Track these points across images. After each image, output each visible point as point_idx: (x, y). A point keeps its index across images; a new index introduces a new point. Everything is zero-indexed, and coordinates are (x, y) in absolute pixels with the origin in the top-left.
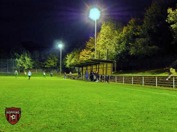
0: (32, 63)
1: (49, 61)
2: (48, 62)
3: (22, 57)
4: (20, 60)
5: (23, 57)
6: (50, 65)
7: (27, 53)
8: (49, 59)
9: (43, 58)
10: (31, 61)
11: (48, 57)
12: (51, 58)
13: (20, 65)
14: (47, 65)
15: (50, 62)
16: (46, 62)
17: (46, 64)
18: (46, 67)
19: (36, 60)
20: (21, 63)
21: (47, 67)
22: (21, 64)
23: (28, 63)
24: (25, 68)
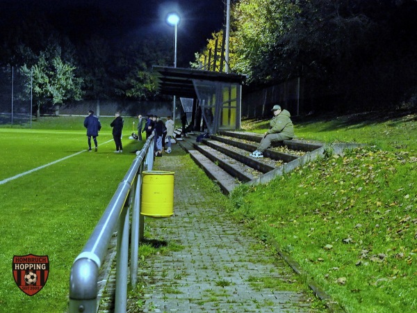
0: (80, 80)
1: (140, 74)
2: (138, 80)
3: (42, 61)
4: (36, 70)
5: (47, 59)
6: (146, 90)
7: (62, 45)
8: (142, 69)
9: (119, 64)
10: (77, 74)
11: (138, 61)
12: (149, 65)
13: (37, 89)
14: (133, 90)
15: (145, 79)
16: (131, 77)
17: (130, 87)
18: (129, 94)
19: (96, 71)
20: (40, 81)
21: (133, 96)
22: (40, 86)
23: (63, 82)
24: (56, 100)
